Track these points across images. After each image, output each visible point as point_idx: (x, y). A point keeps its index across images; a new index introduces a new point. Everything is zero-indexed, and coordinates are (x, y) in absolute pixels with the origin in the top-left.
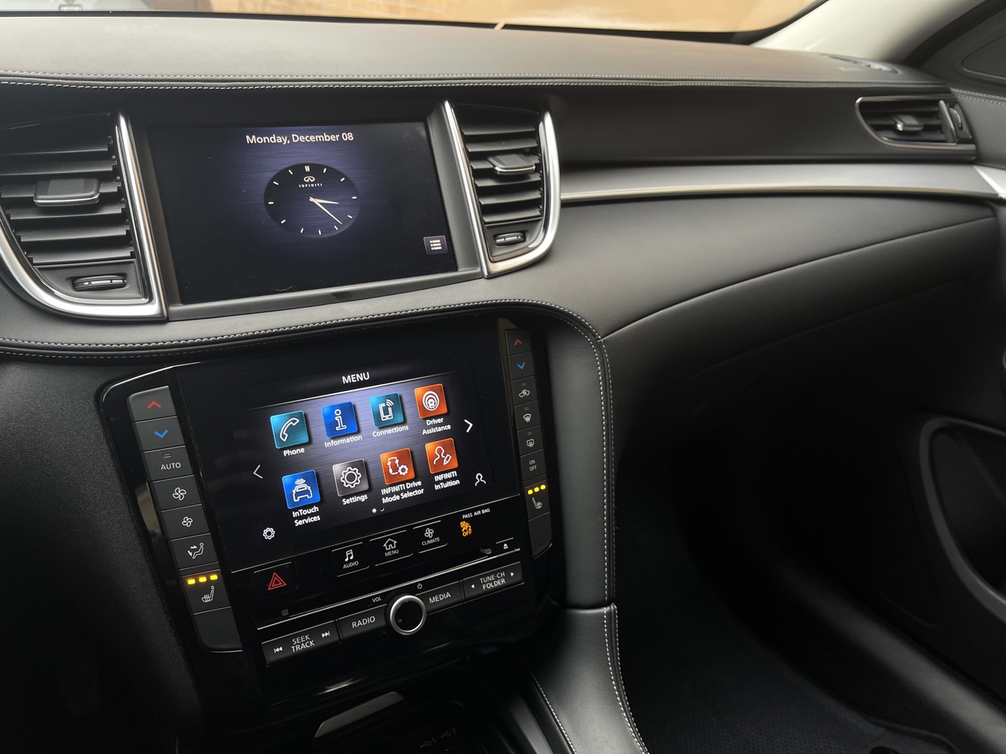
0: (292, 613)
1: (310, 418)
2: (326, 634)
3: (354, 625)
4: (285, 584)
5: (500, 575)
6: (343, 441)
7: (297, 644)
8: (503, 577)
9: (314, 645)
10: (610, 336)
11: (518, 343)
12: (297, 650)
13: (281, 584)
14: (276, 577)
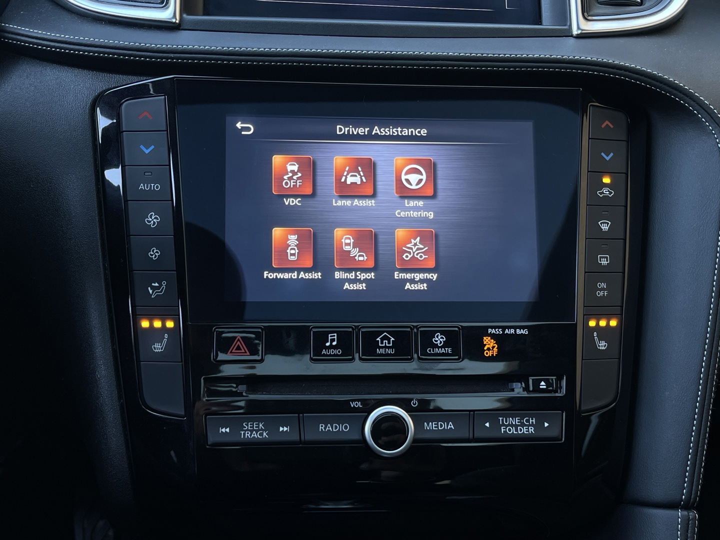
1: (318, 168)
2: (285, 429)
3: (322, 427)
4: (248, 354)
5: (528, 421)
7: (248, 430)
9: (267, 437)
11: (607, 125)
12: (246, 437)
13: (243, 351)
14: (239, 342)
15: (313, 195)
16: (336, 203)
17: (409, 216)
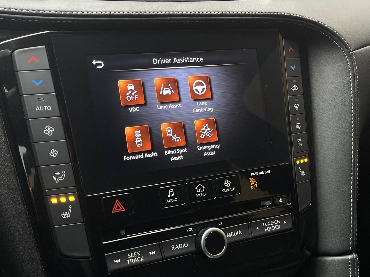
0: (128, 233)
1: (146, 85)
2: (153, 253)
3: (173, 247)
4: (124, 210)
5: (276, 222)
7: (131, 258)
8: (279, 224)
9: (143, 260)
10: (358, 51)
11: (291, 50)
12: (131, 263)
13: (121, 209)
14: (118, 203)
15: (145, 104)
16: (159, 108)
17: (200, 111)
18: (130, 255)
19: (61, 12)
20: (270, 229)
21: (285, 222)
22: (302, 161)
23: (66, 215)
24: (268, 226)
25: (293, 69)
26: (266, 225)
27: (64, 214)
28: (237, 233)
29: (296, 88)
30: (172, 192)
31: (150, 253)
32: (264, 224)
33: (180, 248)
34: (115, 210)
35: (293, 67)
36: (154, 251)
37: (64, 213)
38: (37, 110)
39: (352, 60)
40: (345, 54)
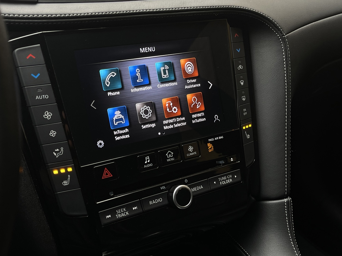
0: (115, 194)
1: (123, 73)
3: (151, 202)
4: (112, 176)
5: (229, 177)
6: (141, 89)
7: (119, 213)
8: (231, 178)
9: (128, 214)
10: (290, 34)
11: (237, 35)
12: (119, 217)
13: (109, 175)
14: (106, 171)
15: (123, 88)
18: (118, 211)
19: (52, 15)
20: (225, 183)
21: (236, 176)
22: (247, 127)
23: (65, 183)
24: (223, 180)
25: (239, 51)
26: (221, 180)
27: (64, 183)
28: (199, 188)
29: (241, 67)
30: (148, 159)
31: (134, 209)
32: (220, 179)
33: (156, 202)
34: (104, 177)
35: (238, 50)
36: (137, 207)
37: (64, 181)
38: (37, 99)
39: (285, 43)
40: (279, 37)
